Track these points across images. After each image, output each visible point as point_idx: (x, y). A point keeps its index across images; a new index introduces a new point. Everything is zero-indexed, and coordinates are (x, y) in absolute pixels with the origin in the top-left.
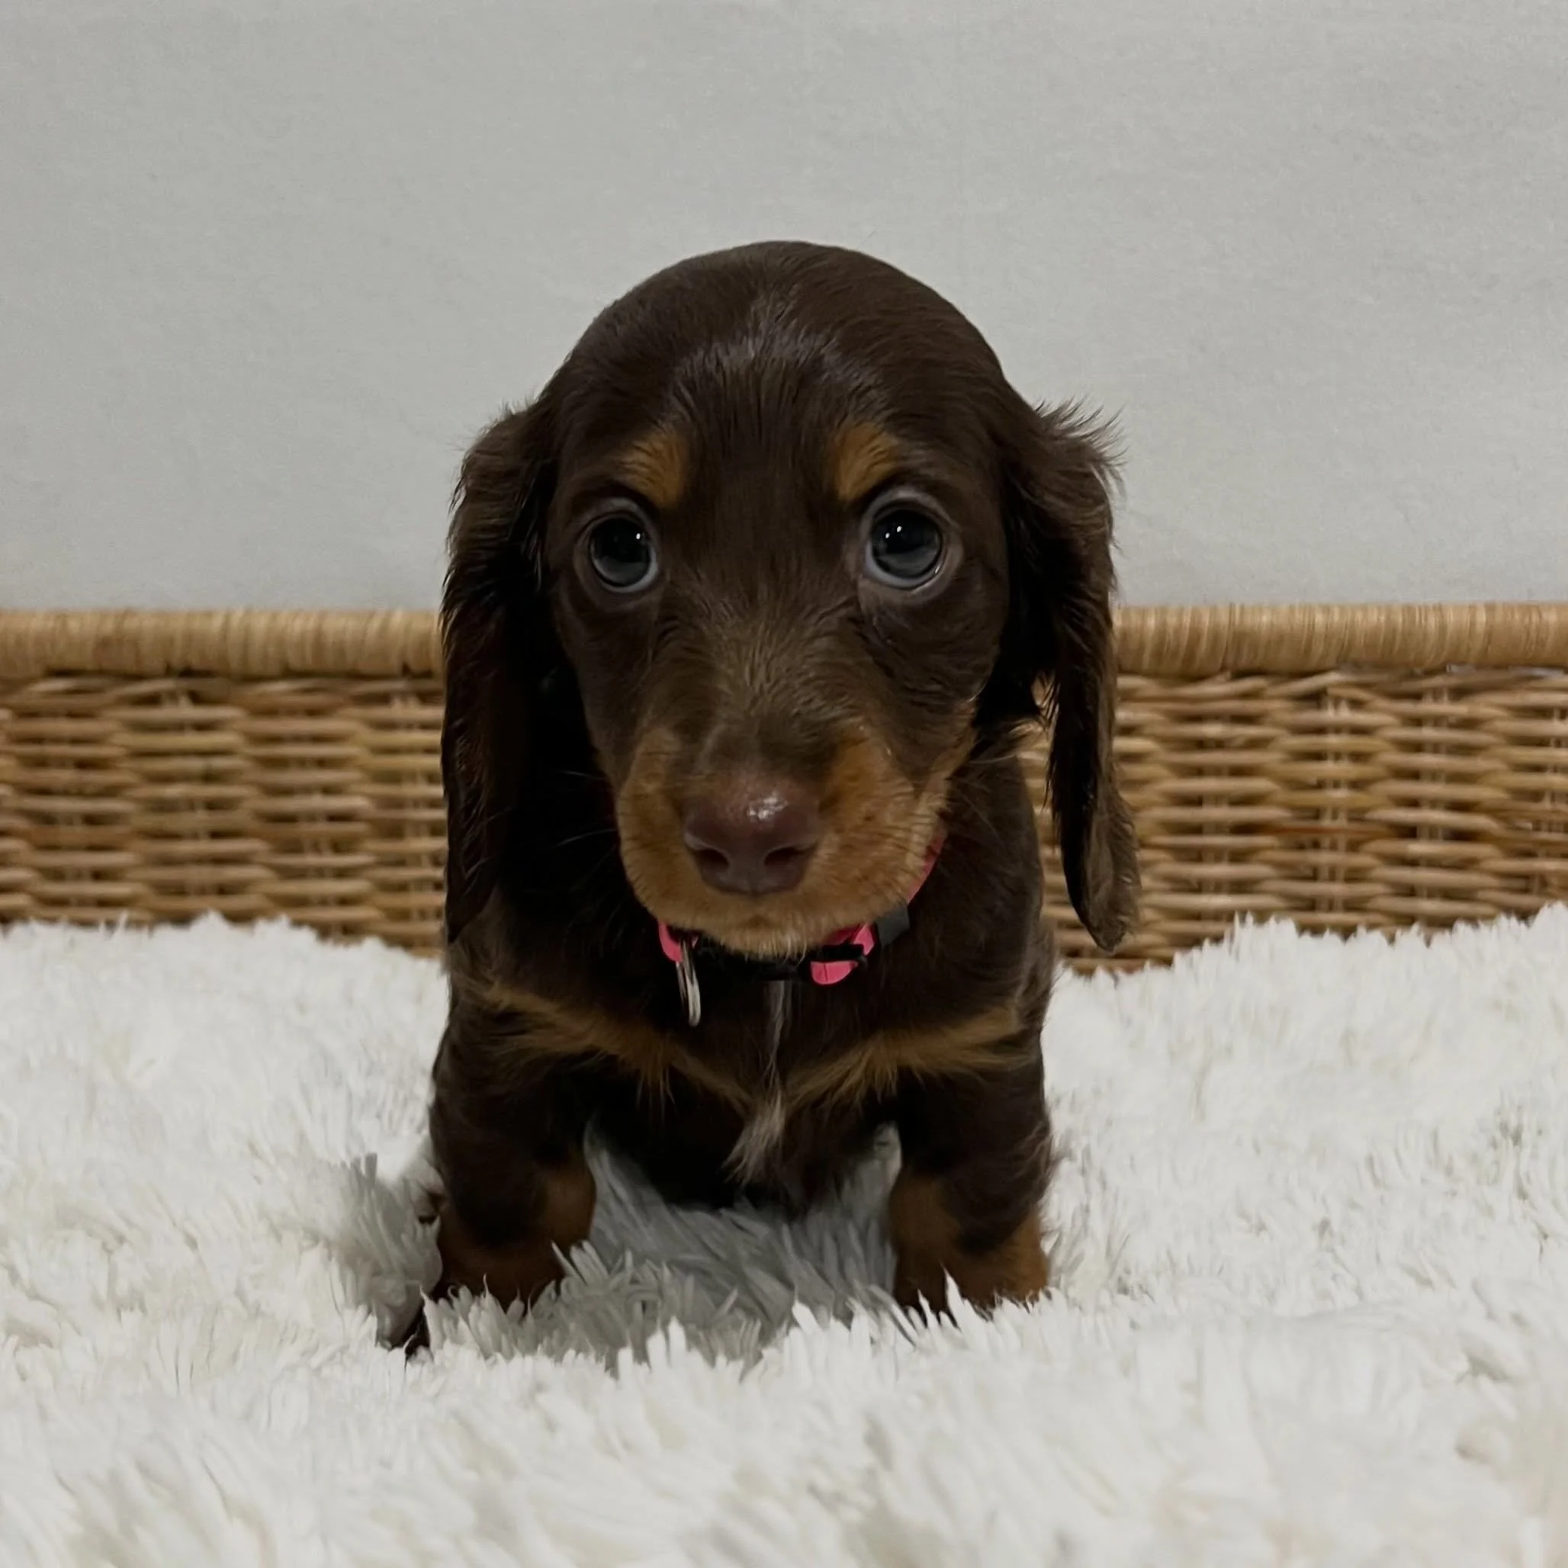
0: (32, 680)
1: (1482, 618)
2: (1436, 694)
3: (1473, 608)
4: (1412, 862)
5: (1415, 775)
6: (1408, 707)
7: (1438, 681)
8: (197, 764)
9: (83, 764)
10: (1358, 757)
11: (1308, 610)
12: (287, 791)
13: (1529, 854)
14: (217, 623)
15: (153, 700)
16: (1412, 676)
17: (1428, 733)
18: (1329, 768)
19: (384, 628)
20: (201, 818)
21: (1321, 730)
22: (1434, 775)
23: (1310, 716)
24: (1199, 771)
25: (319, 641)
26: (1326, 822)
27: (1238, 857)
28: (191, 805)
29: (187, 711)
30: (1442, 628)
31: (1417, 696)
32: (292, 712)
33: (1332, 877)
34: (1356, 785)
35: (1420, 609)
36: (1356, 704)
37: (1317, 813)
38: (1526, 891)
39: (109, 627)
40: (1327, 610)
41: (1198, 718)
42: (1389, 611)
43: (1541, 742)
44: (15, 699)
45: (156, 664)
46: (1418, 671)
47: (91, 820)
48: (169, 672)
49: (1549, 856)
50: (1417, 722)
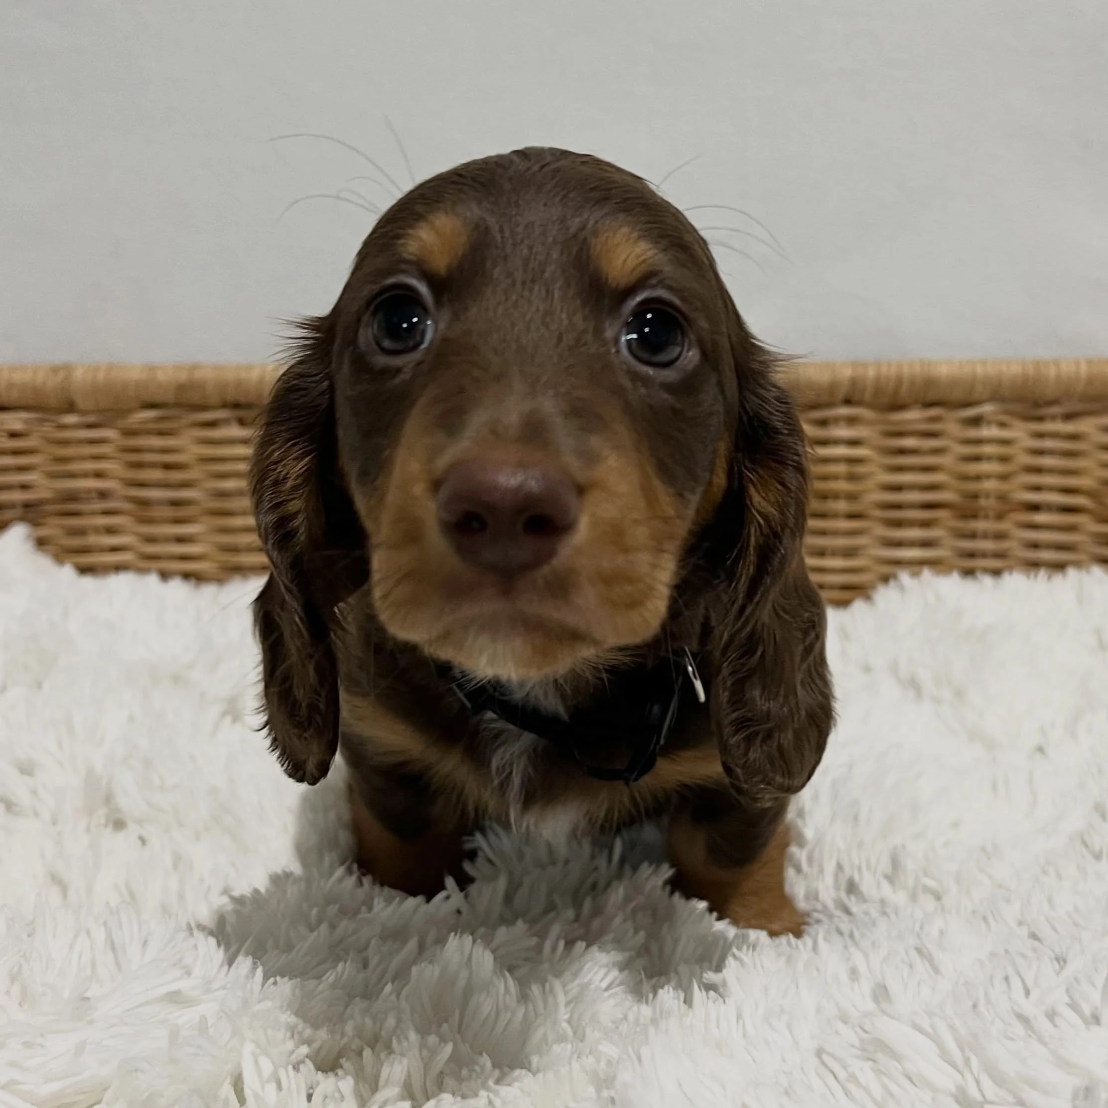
0: (130, 411)
1: (1084, 368)
2: (1053, 418)
3: (1078, 362)
4: (1037, 528)
5: (1039, 470)
6: (1036, 426)
7: (1055, 410)
9: (168, 467)
10: (1004, 459)
11: (973, 363)
15: (212, 424)
16: (1035, 406)
17: (1048, 444)
18: (985, 467)
21: (979, 442)
22: (1051, 471)
23: (973, 433)
24: (900, 469)
26: (983, 502)
27: (926, 524)
30: (1058, 377)
31: (1040, 419)
33: (985, 537)
34: (1004, 477)
36: (1002, 425)
37: (975, 496)
39: (183, 377)
40: (984, 363)
41: (900, 434)
42: (1024, 364)
44: (122, 423)
45: (214, 400)
46: (1042, 403)
47: (176, 503)
48: (224, 405)
50: (1040, 435)
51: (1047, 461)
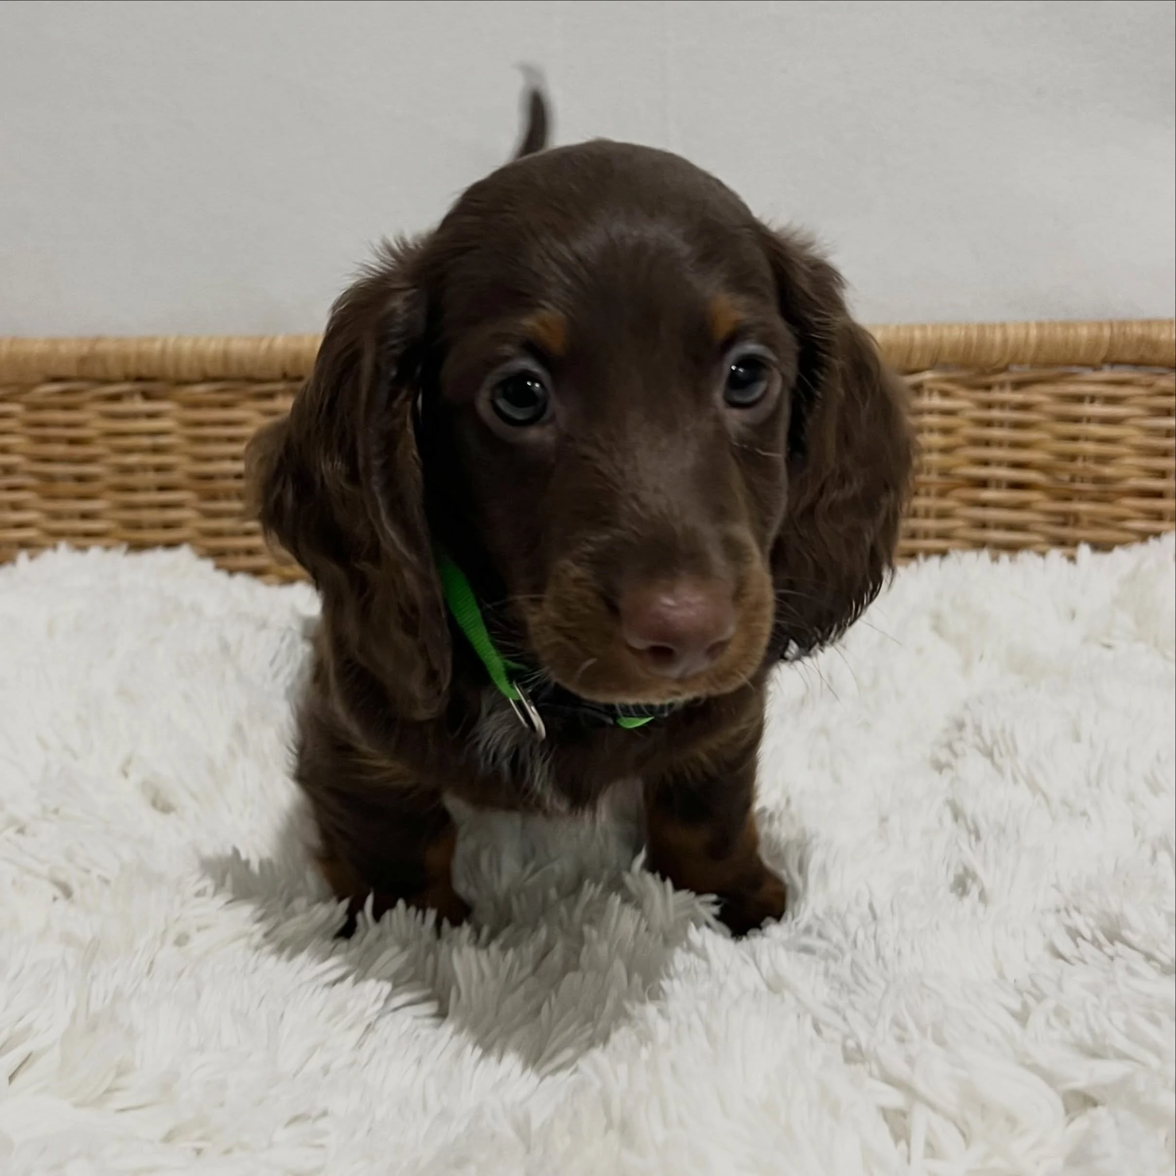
0: (34, 385)
1: (1033, 332)
2: (1002, 386)
3: (1027, 325)
4: (984, 505)
5: (987, 443)
6: (983, 395)
7: (1002, 377)
8: (147, 441)
9: (73, 442)
10: (946, 431)
11: (911, 328)
12: (208, 459)
13: (1068, 499)
14: (158, 346)
15: (116, 398)
16: (983, 373)
17: (996, 414)
19: (270, 347)
20: (152, 478)
21: (919, 412)
22: (1000, 444)
25: (226, 357)
26: (924, 477)
28: (144, 468)
29: (140, 405)
30: (1005, 341)
31: (988, 388)
32: (211, 405)
33: (927, 515)
34: (945, 450)
36: (945, 394)
38: (1064, 524)
39: (85, 349)
40: (923, 327)
42: (967, 328)
43: (1077, 420)
44: (25, 398)
45: (116, 372)
46: (988, 370)
47: (80, 479)
48: (127, 379)
49: (1081, 500)
50: (989, 405)
51: (996, 433)
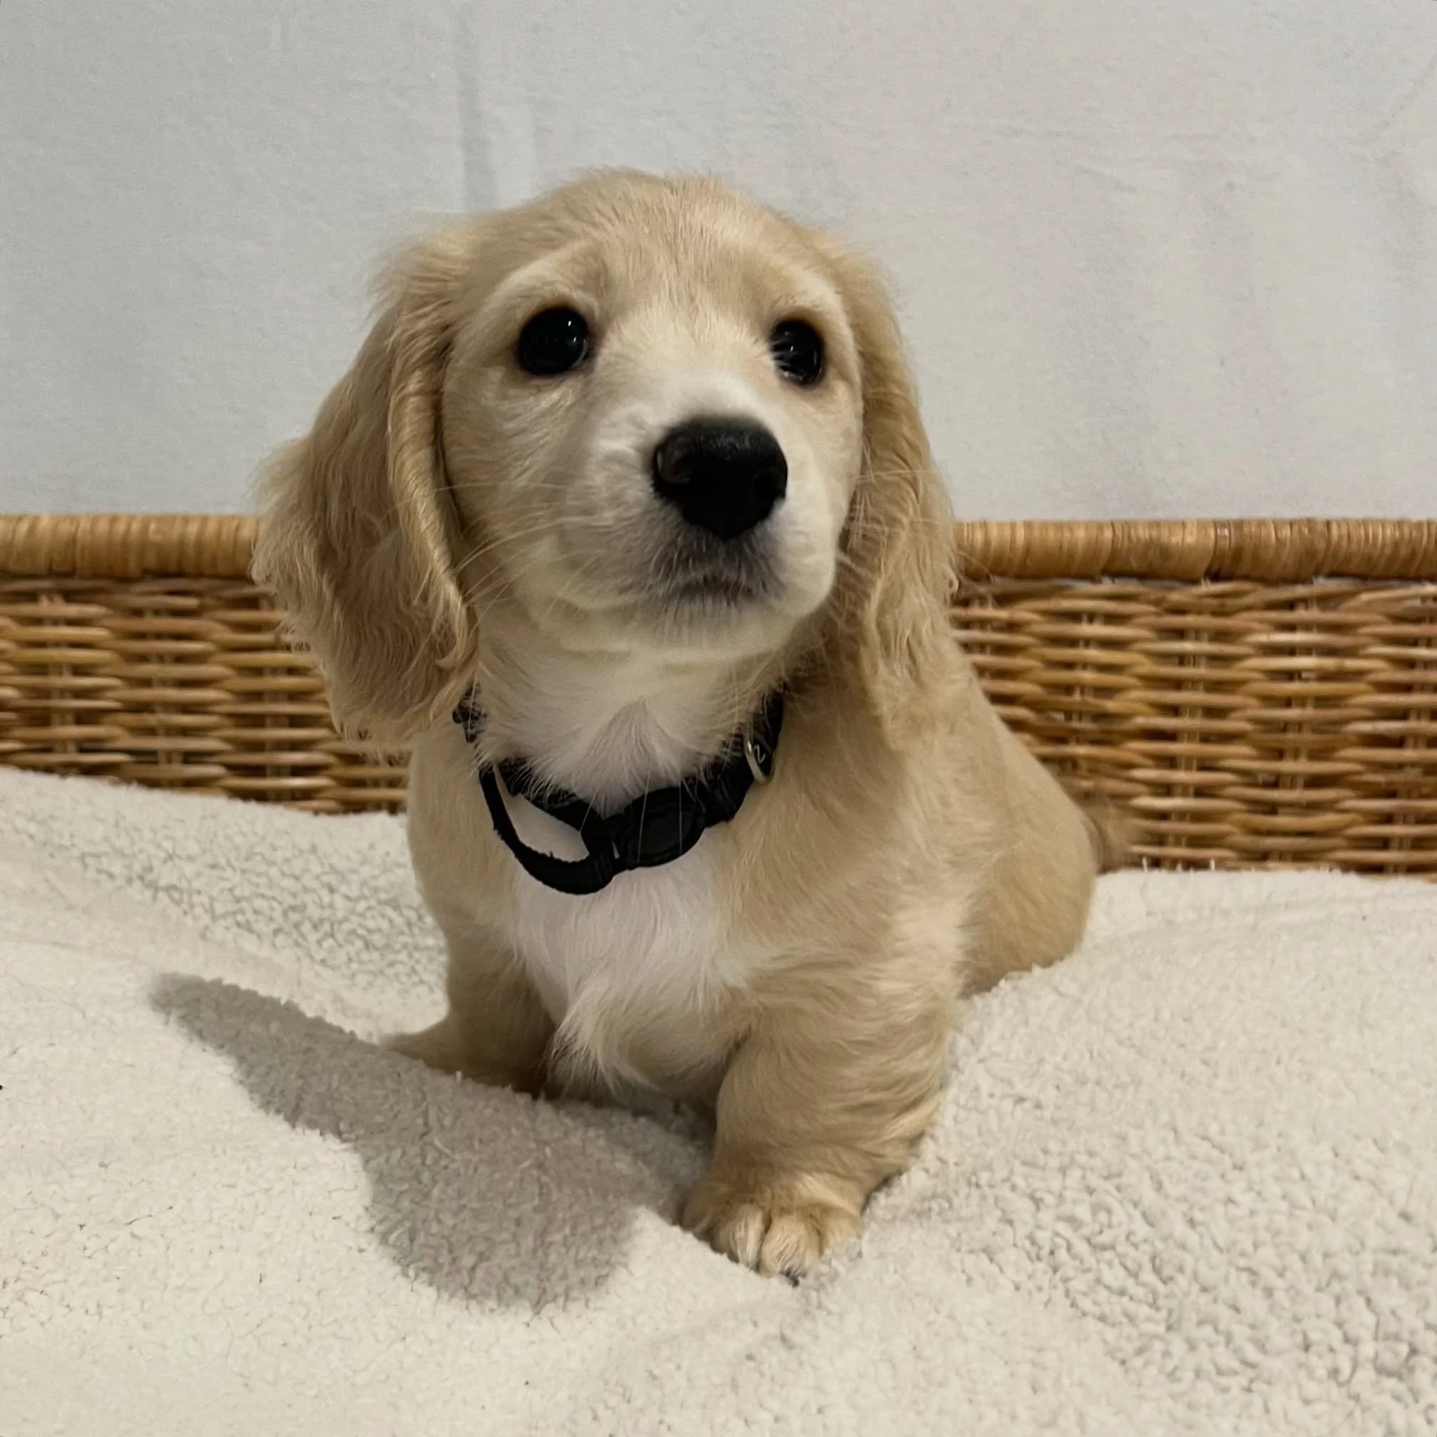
35: (968, 525)
